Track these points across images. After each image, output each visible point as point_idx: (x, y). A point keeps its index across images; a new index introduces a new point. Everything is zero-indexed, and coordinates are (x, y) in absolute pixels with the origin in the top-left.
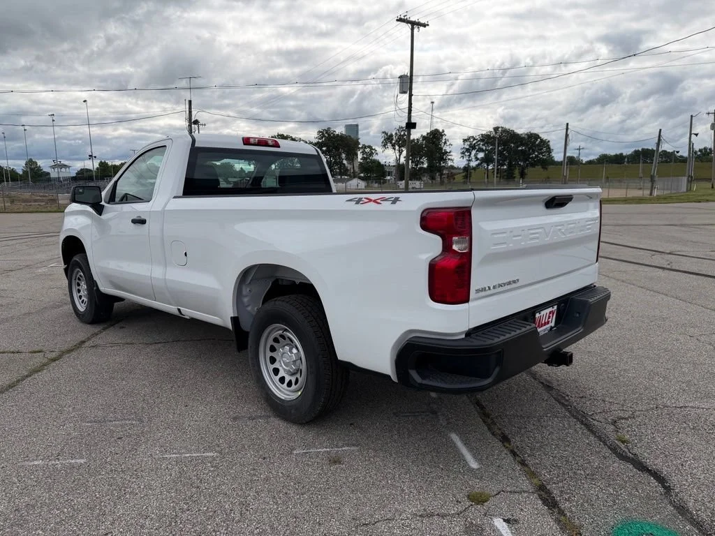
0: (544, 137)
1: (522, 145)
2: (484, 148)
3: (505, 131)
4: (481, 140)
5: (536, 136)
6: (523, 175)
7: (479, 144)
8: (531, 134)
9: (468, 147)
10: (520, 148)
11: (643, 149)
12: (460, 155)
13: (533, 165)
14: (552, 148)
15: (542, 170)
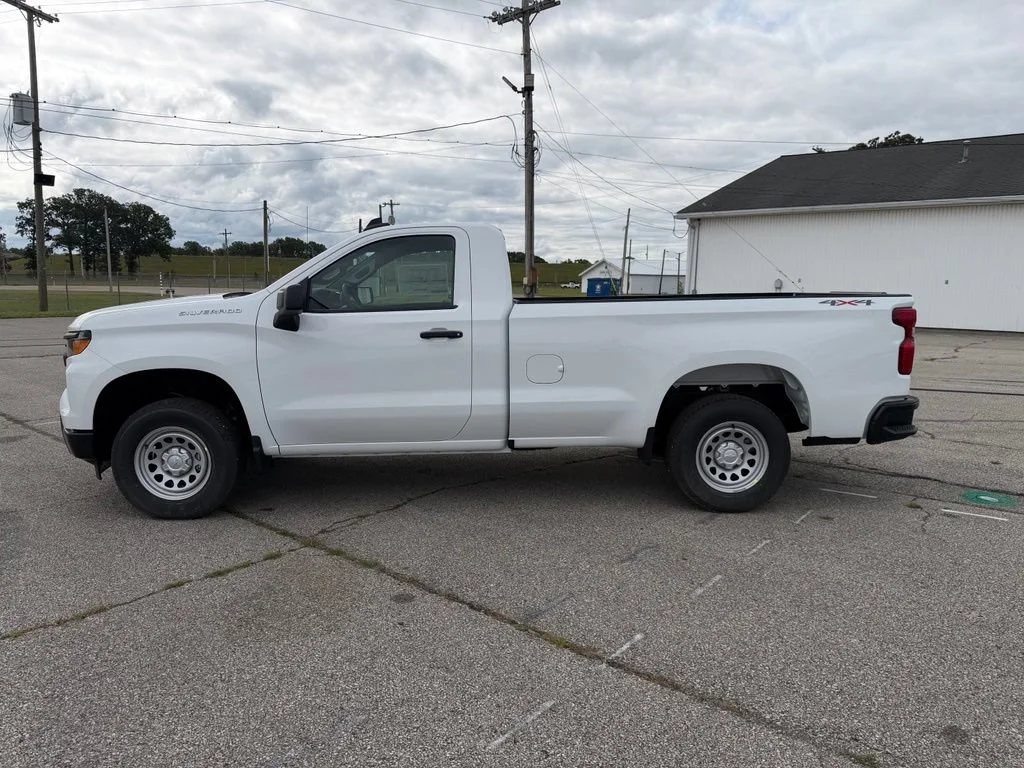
0: (159, 211)
1: (127, 221)
2: (60, 220)
3: (93, 196)
4: (53, 208)
5: (148, 210)
6: (132, 267)
7: (50, 214)
8: (139, 206)
9: (29, 217)
10: (123, 226)
11: (287, 238)
12: (16, 229)
13: (147, 253)
14: (173, 228)
15: (161, 260)
